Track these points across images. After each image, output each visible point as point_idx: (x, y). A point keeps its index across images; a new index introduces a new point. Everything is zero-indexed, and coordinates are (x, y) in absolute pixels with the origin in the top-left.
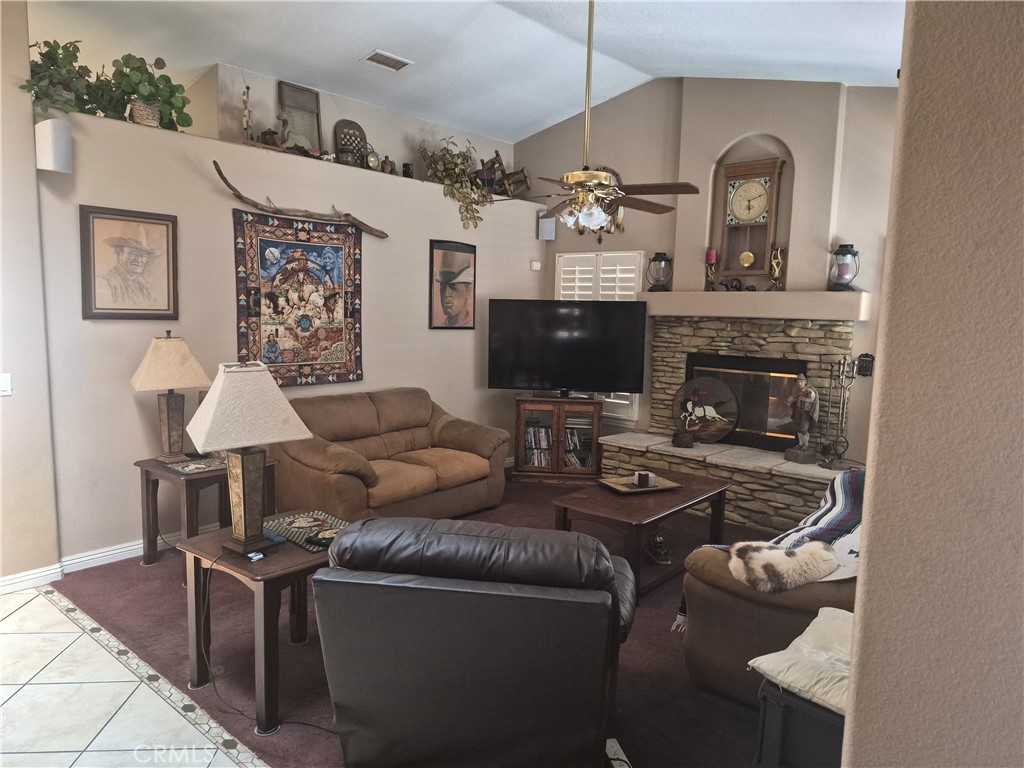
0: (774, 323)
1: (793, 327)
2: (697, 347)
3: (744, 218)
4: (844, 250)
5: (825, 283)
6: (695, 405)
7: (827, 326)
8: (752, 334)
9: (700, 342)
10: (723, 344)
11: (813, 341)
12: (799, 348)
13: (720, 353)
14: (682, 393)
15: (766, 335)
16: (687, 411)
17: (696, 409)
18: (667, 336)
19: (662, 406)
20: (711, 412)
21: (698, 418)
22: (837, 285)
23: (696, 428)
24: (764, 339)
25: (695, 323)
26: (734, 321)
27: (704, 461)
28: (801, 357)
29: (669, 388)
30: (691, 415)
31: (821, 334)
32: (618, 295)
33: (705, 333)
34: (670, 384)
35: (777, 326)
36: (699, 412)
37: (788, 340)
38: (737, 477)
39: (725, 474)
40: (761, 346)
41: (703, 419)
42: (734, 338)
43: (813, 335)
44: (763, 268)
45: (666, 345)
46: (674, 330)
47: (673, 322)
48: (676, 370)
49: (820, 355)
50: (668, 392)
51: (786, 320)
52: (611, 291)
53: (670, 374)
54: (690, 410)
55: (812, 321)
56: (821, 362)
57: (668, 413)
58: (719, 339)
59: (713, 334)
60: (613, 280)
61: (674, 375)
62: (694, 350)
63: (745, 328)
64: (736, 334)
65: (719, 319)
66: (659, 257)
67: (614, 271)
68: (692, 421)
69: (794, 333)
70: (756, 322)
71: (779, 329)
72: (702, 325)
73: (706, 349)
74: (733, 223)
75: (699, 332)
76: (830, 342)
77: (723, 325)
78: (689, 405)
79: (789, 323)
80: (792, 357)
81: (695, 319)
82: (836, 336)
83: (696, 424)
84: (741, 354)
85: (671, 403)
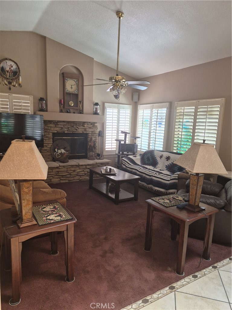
0: (79, 123)
1: (85, 124)
2: (56, 131)
3: (70, 91)
4: (97, 104)
5: (93, 113)
6: (58, 149)
7: (93, 124)
8: (74, 126)
9: (58, 129)
10: (66, 129)
11: (90, 128)
12: (87, 130)
13: (65, 132)
14: (52, 146)
15: (78, 127)
16: (56, 152)
17: (58, 150)
18: (46, 127)
19: (46, 152)
20: (63, 151)
21: (60, 153)
22: (96, 113)
23: (60, 157)
24: (77, 128)
25: (56, 123)
26: (68, 122)
27: (79, 165)
28: (87, 132)
29: (48, 145)
30: (57, 153)
31: (92, 126)
32: (22, 111)
33: (60, 126)
34: (48, 144)
35: (81, 124)
36: (59, 151)
37: (84, 128)
38: (88, 167)
39: (84, 167)
40: (76, 130)
41: (61, 153)
42: (68, 128)
43: (90, 126)
44: (77, 107)
45: (46, 130)
46: (49, 125)
47: (48, 122)
48: (50, 139)
49: (92, 131)
50: (48, 146)
51: (83, 122)
52: (20, 110)
53: (48, 140)
54: (57, 151)
55: (90, 122)
56: (92, 133)
57: (49, 153)
58: (64, 128)
59: (62, 126)
60: (20, 106)
61: (50, 140)
62: (56, 132)
63: (72, 124)
64: (69, 126)
65: (64, 122)
66: (41, 99)
67: (20, 102)
68: (58, 155)
69: (86, 126)
70: (75, 123)
71: (81, 125)
72: (59, 123)
73: (60, 131)
74: (68, 92)
75: (57, 126)
76: (94, 128)
77: (65, 124)
78: (56, 150)
79: (84, 123)
80: (85, 132)
81: (56, 122)
82: (95, 126)
83: (60, 155)
84: (72, 132)
85: (49, 150)
